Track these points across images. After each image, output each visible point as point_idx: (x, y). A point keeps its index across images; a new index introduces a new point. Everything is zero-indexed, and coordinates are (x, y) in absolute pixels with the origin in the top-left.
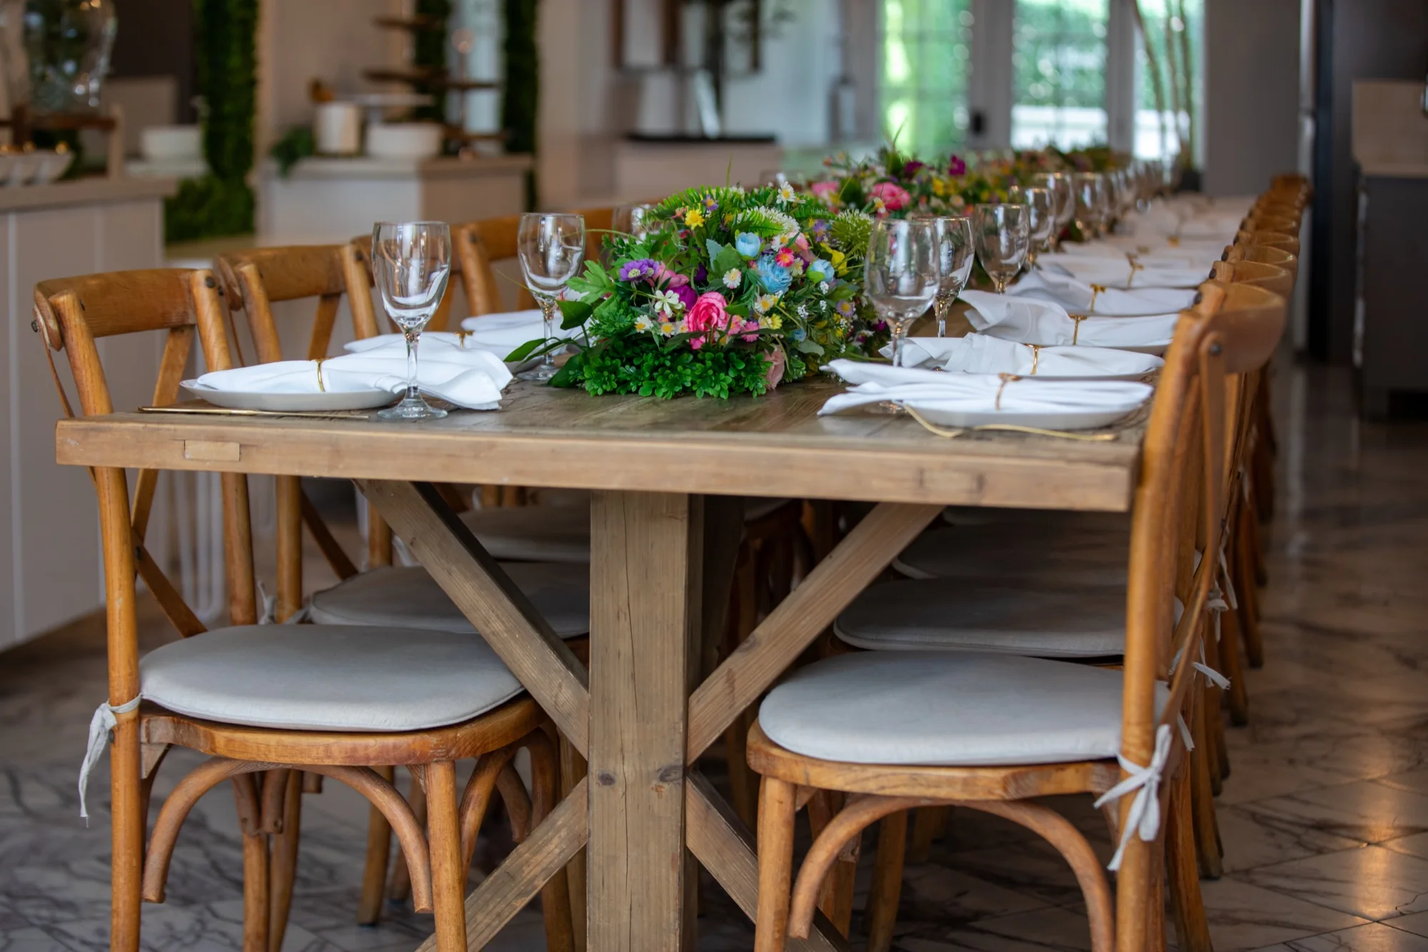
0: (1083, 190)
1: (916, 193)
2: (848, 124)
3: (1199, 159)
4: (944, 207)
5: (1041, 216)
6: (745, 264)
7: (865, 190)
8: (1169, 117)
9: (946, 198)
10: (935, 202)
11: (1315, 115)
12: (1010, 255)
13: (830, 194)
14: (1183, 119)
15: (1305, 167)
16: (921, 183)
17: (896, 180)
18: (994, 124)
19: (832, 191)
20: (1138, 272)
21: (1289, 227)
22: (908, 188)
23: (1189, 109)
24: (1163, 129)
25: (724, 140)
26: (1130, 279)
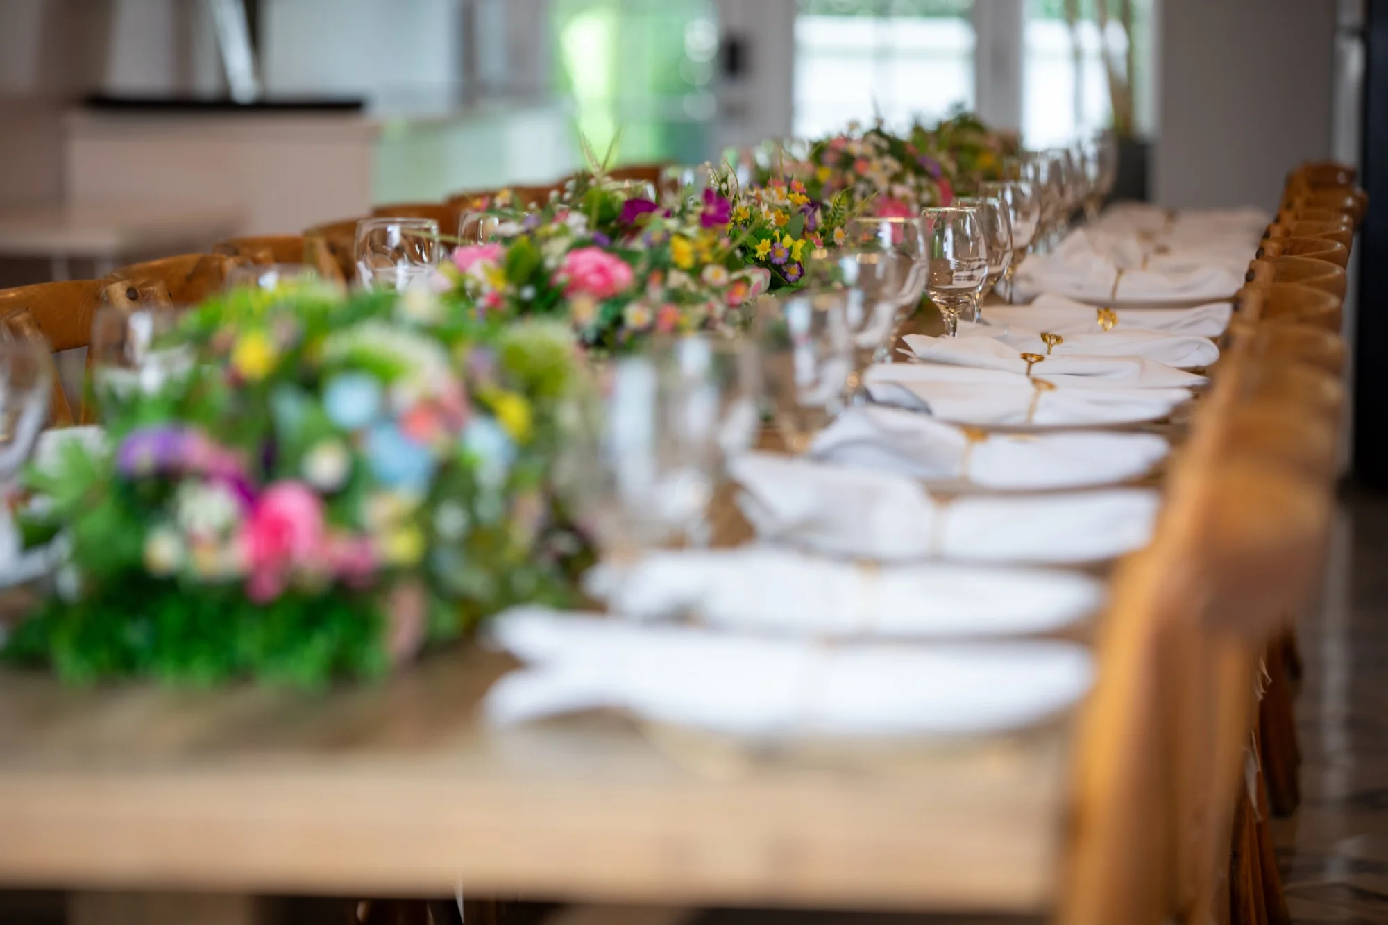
0: (943, 238)
1: (642, 267)
2: (493, 63)
3: (1146, 119)
4: (692, 287)
5: (869, 304)
6: (349, 438)
7: (551, 263)
8: (1088, 33)
9: (696, 271)
10: (677, 279)
11: (1365, 35)
12: (816, 383)
13: (485, 268)
14: (1116, 37)
15: (1346, 152)
16: (651, 246)
17: (606, 241)
18: (764, 57)
19: (490, 263)
20: (1046, 395)
21: (1324, 309)
22: (628, 257)
23: (1127, 18)
24: (1077, 55)
25: (265, 107)
26: (1032, 410)
